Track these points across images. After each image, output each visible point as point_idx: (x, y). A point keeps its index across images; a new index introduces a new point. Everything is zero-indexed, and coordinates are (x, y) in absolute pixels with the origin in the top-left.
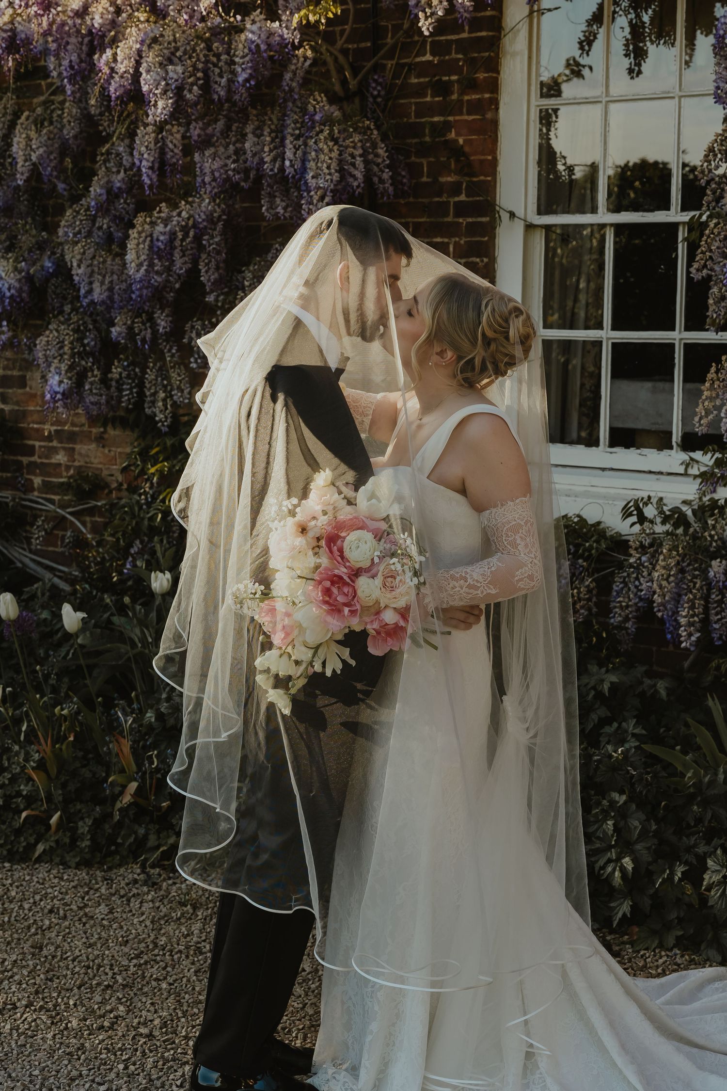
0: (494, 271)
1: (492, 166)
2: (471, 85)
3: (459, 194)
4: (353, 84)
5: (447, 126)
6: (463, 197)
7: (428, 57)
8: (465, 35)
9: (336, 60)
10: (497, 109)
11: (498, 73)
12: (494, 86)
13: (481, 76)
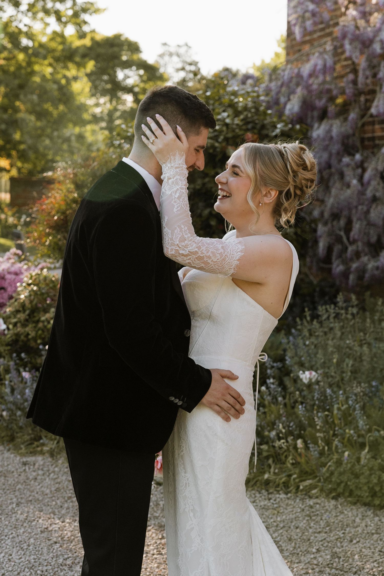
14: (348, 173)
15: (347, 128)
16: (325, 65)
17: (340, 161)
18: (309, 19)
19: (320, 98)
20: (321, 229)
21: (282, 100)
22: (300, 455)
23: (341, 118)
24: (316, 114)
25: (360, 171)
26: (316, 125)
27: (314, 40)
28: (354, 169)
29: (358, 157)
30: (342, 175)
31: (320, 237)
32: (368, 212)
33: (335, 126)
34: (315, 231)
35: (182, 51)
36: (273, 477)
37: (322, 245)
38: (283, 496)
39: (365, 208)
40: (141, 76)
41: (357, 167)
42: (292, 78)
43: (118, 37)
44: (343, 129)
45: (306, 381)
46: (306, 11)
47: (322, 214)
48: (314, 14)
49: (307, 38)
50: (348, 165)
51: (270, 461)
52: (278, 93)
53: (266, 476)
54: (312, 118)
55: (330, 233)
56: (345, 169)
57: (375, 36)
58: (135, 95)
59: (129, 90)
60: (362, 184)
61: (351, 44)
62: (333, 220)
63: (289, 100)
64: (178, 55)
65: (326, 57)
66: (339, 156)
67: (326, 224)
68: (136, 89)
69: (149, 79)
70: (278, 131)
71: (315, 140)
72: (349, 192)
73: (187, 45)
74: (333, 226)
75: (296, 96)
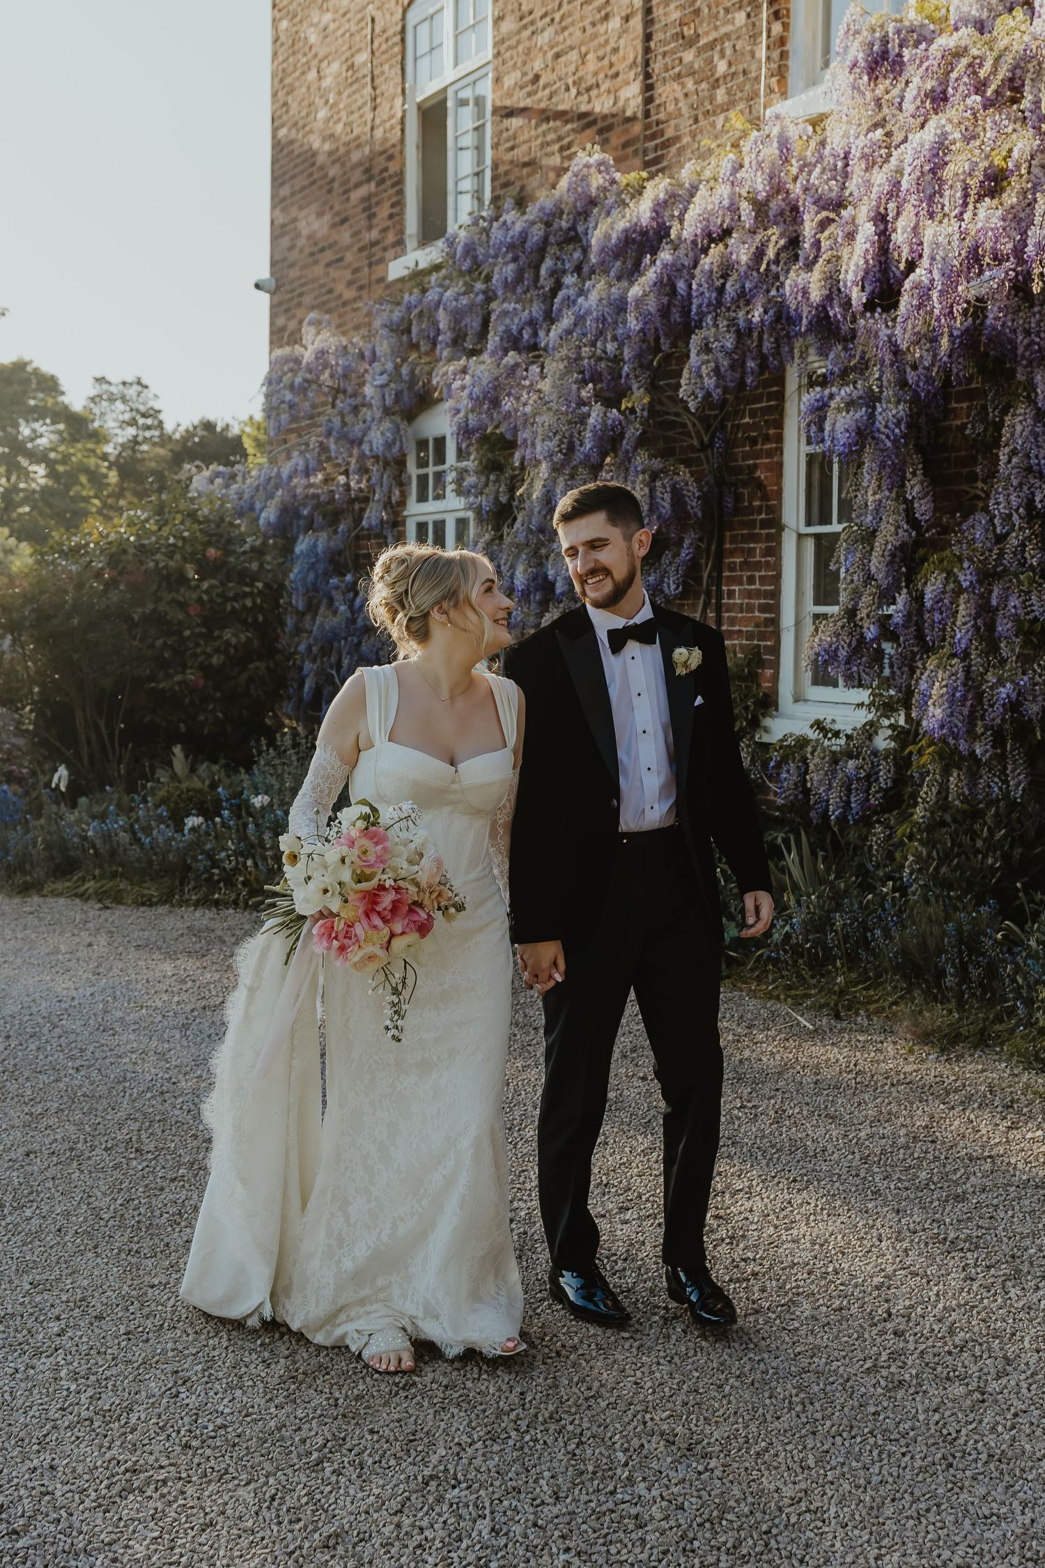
0: (781, 566)
1: (779, 493)
2: (767, 439)
3: (760, 513)
4: (706, 439)
5: (755, 467)
6: (763, 516)
7: (747, 420)
8: (764, 404)
9: (694, 425)
10: (782, 454)
11: (782, 428)
12: (779, 439)
13: (772, 431)
14: (337, 596)
15: (337, 542)
16: (307, 467)
17: (328, 582)
18: (284, 412)
19: (305, 505)
20: (308, 666)
21: (258, 506)
22: (250, 874)
23: (330, 530)
24: (302, 522)
25: (352, 594)
26: (301, 538)
27: (302, 428)
28: (344, 594)
29: (349, 577)
30: (331, 600)
31: (307, 676)
32: (359, 644)
33: (321, 540)
34: (301, 669)
35: (132, 392)
36: (222, 897)
37: (308, 685)
38: (231, 911)
39: (356, 641)
40: (60, 433)
41: (349, 591)
42: (270, 478)
43: (20, 366)
44: (332, 544)
45: (258, 805)
46: (283, 402)
47: (309, 648)
48: (292, 406)
49: (294, 426)
50: (337, 588)
51: (222, 885)
52: (252, 497)
53: (216, 896)
54: (299, 527)
55: (318, 673)
56: (334, 593)
57: (364, 435)
58: (50, 464)
59: (39, 457)
60: (353, 612)
61: (336, 443)
62: (324, 656)
63: (265, 506)
64: (124, 400)
65: (308, 456)
66: (327, 575)
67: (314, 660)
68: (52, 455)
69: (74, 440)
70: (247, 547)
71: (298, 557)
72: (336, 620)
73: (139, 383)
74: (322, 663)
75: (274, 502)
